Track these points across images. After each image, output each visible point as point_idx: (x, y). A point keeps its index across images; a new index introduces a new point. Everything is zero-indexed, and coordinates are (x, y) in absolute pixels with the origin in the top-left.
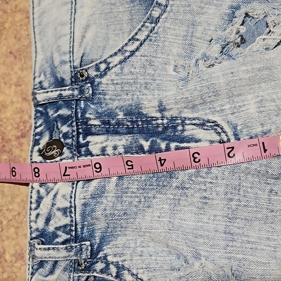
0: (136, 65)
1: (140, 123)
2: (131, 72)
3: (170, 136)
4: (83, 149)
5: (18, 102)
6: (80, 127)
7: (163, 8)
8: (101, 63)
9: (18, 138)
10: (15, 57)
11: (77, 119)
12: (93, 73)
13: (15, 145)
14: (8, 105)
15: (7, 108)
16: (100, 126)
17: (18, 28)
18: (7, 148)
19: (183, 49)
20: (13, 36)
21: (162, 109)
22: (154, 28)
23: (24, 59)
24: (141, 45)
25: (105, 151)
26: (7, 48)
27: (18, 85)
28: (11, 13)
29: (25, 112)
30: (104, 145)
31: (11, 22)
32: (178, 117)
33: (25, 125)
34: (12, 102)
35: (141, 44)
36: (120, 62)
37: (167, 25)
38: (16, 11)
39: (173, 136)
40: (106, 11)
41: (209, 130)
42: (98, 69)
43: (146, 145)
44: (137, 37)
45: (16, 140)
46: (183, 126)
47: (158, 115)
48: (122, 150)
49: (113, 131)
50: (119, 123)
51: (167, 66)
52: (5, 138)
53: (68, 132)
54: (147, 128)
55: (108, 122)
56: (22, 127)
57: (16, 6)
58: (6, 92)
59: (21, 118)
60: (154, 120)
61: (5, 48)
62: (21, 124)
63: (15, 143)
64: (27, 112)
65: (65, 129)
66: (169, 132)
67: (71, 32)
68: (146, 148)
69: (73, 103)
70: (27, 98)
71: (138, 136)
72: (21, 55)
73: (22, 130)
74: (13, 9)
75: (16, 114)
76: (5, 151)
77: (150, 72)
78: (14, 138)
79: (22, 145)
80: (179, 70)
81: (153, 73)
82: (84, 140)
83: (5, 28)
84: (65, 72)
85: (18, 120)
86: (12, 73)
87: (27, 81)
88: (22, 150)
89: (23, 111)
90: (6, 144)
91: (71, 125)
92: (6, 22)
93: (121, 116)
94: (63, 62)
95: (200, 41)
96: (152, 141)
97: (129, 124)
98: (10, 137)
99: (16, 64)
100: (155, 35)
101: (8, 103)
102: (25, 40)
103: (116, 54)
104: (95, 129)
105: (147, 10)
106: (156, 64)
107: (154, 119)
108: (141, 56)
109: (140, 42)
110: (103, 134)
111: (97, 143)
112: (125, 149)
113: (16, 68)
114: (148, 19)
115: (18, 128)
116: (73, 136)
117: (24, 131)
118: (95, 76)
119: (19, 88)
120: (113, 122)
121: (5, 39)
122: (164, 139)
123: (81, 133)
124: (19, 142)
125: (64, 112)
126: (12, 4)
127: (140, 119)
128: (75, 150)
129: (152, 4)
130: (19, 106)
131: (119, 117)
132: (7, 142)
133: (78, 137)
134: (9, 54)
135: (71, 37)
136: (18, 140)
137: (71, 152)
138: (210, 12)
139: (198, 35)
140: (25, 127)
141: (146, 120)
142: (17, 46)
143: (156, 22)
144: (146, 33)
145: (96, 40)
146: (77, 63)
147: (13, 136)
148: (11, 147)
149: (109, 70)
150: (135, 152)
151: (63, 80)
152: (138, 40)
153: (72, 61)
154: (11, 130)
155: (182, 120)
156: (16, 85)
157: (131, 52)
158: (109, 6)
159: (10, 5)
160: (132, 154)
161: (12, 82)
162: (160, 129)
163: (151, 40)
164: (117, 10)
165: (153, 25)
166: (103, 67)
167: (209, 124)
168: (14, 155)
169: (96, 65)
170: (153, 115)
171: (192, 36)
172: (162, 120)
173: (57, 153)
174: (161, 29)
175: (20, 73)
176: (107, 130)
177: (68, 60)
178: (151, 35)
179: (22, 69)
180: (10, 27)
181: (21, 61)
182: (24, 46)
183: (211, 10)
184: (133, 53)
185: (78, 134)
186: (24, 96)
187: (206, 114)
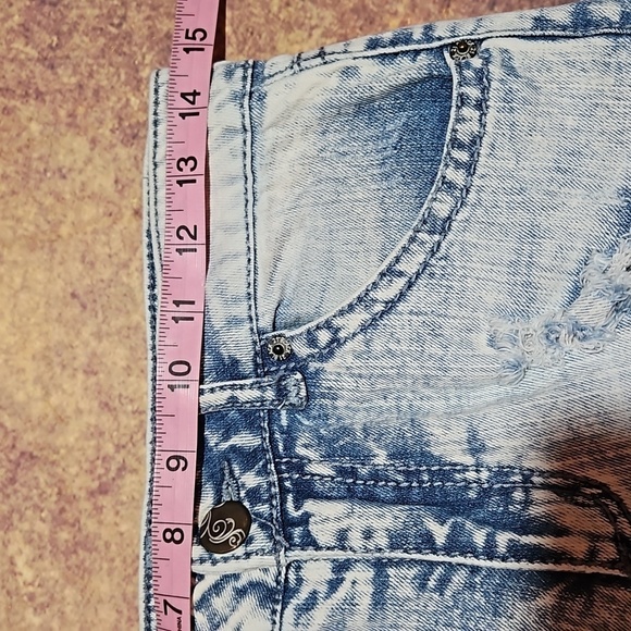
0: (400, 334)
1: (426, 478)
2: (390, 351)
3: (495, 513)
4: (297, 531)
5: (90, 412)
6: (286, 475)
7: (458, 193)
8: (318, 328)
9: (92, 494)
10: (84, 307)
11: (276, 455)
12: (302, 350)
13: (86, 510)
14: (69, 417)
15: (67, 424)
16: (333, 478)
17: (89, 238)
18: (69, 516)
19: (510, 294)
20: (78, 256)
21: (476, 447)
22: (439, 245)
23: (103, 312)
24: (409, 287)
25: (346, 539)
26: (66, 284)
27: (90, 372)
28: (74, 202)
29: (107, 436)
30: (344, 524)
31: (73, 223)
32: (514, 468)
33: (106, 465)
34: (79, 411)
35: (410, 285)
36: (364, 329)
37: (470, 237)
38: (84, 198)
39: (503, 513)
40: (326, 198)
41: (589, 506)
42: (312, 342)
43: (440, 533)
44: (399, 267)
45: (89, 499)
46: (526, 490)
47: (469, 460)
48: (383, 541)
49: (363, 492)
50: (376, 476)
51: (473, 336)
52: (64, 492)
53: (259, 486)
54: (442, 488)
55: (352, 472)
56: (100, 471)
57: (83, 184)
58: (65, 386)
59: (98, 448)
60: (459, 472)
61: (60, 283)
62: (99, 462)
63: (86, 505)
64: (112, 437)
65: (251, 480)
66: (494, 505)
67: (249, 248)
68: (440, 540)
69: (262, 414)
70: (111, 404)
71: (421, 511)
72: (95, 301)
73: (100, 477)
74: (77, 192)
75: (87, 439)
76: (65, 522)
77: (433, 351)
78: (83, 494)
79: (102, 512)
80: (501, 344)
81: (441, 353)
82: (297, 508)
83: (59, 236)
84: (239, 345)
85: (91, 453)
86: (77, 343)
87: (109, 364)
88: (100, 523)
89: (101, 434)
90: (67, 507)
91: (264, 472)
92: (61, 222)
93: (381, 458)
94: (234, 322)
95: (549, 275)
96: (454, 526)
97: (400, 478)
98: (75, 491)
99: (84, 324)
100: (443, 263)
101: (70, 411)
102: (105, 266)
103: (351, 307)
104: (323, 484)
105: (421, 197)
106: (447, 332)
107: (458, 468)
108: (411, 313)
109: (406, 279)
110: (340, 498)
111: (327, 519)
112: (391, 538)
113: (86, 333)
114: (425, 222)
115: (92, 472)
116: (272, 497)
117: (104, 479)
118: (309, 356)
119: (93, 379)
120: (364, 471)
121: (61, 264)
122: (481, 523)
123: (289, 491)
124: (95, 504)
125: (245, 440)
126: (73, 180)
127: (425, 468)
128: (278, 532)
129: (432, 184)
130: (93, 420)
131: (376, 461)
132: (69, 502)
133: (283, 501)
134: (69, 298)
135: (249, 260)
136: (93, 500)
137: (271, 537)
138: (574, 203)
139: (545, 261)
140: (108, 470)
141: (440, 470)
142: (87, 281)
143: (443, 229)
144: (421, 258)
145: (307, 267)
146: (265, 322)
147: (81, 489)
148: (77, 514)
149: (340, 345)
150: (414, 548)
151: (235, 362)
152: (401, 274)
153: (254, 317)
154: (77, 475)
155: (523, 475)
156: (85, 372)
157: (387, 303)
158: (331, 186)
159: (69, 181)
160: (406, 551)
161: (77, 364)
162: (472, 495)
163: (432, 275)
164: (351, 196)
165: (437, 237)
166: (324, 337)
167: (589, 491)
168: (84, 533)
169: (309, 331)
170: (456, 459)
171: (530, 265)
172: (477, 471)
173: (238, 539)
174: (456, 249)
175: (93, 343)
176: (349, 490)
177: (245, 316)
178: (433, 261)
179: (98, 336)
180: (71, 236)
181: (96, 316)
182: (102, 281)
183: (576, 198)
184: (391, 305)
185: (283, 491)
186: (104, 398)
187: (582, 465)
